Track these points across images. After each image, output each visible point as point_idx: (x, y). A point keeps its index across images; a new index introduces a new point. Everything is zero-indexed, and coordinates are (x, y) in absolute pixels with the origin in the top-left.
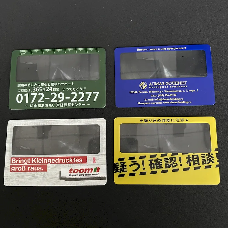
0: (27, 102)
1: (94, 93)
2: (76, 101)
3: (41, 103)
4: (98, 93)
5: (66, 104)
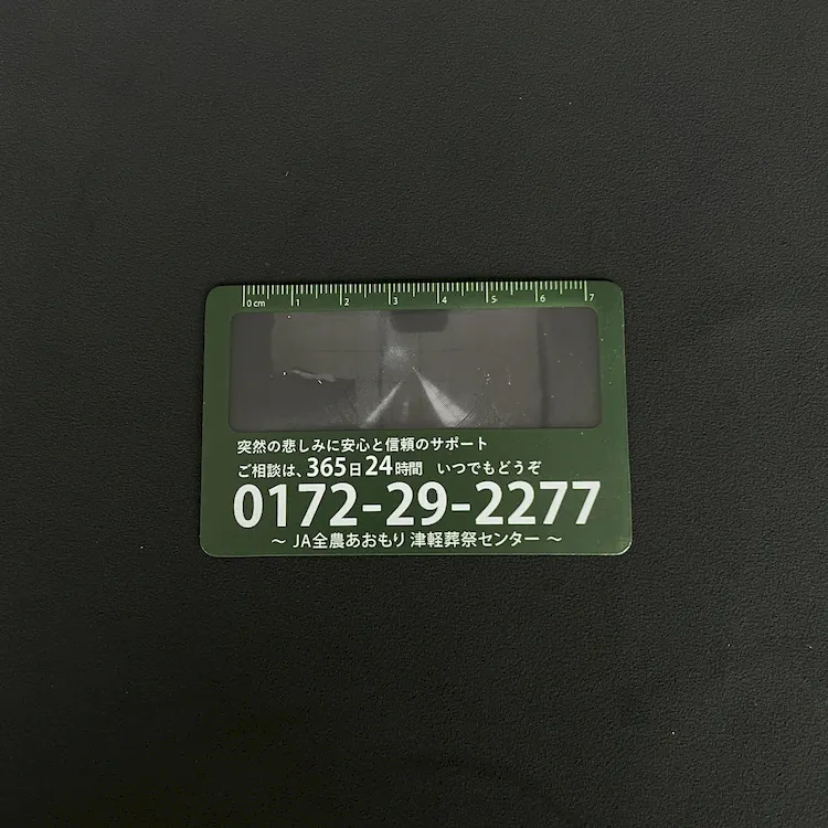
0: (282, 522)
1: (577, 485)
2: (499, 521)
3: (345, 530)
4: (594, 487)
5: (456, 534)
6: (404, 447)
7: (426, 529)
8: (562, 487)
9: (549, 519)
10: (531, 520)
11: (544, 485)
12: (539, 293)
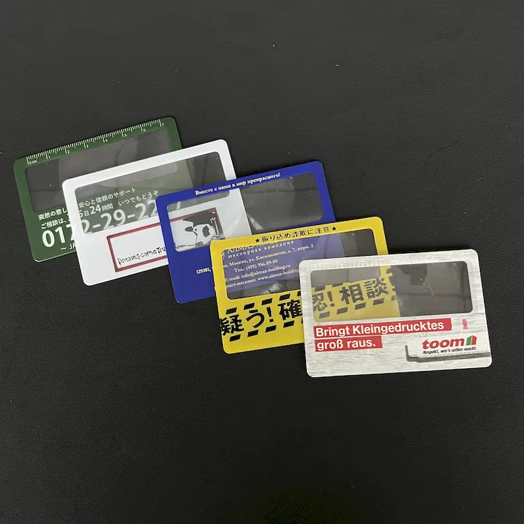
0: (63, 241)
6: (103, 200)
12: (142, 128)
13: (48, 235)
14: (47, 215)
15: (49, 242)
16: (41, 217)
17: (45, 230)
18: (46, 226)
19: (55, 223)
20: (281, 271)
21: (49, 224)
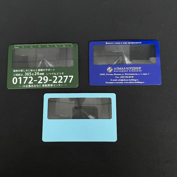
3: (31, 84)
5: (49, 85)
6: (41, 71)
7: (44, 84)
8: (67, 77)
9: (65, 82)
10: (62, 82)
11: (64, 76)
12: (64, 45)
13: (15, 79)
14: (17, 71)
15: (15, 82)
16: (14, 71)
17: (15, 77)
18: (15, 75)
19: (19, 75)
20: (134, 81)
21: (17, 75)
